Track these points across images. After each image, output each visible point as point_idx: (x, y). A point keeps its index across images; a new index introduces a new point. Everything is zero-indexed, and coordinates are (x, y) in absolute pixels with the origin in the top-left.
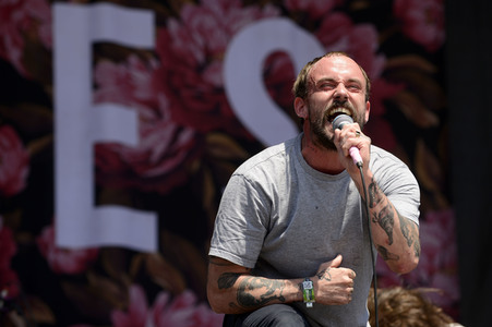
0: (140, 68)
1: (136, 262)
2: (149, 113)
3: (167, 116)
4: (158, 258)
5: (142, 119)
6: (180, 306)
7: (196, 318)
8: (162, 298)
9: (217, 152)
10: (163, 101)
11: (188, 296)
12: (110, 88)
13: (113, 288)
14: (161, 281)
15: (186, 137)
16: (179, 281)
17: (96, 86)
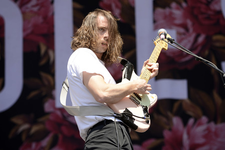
0: (178, 9)
1: (176, 105)
2: (182, 30)
3: (191, 30)
4: (188, 101)
5: (179, 34)
6: (200, 124)
7: (208, 129)
8: (191, 121)
9: (218, 44)
10: (189, 23)
11: (204, 119)
12: (161, 21)
13: (164, 120)
14: (190, 113)
15: (201, 39)
16: (199, 112)
17: (155, 21)
